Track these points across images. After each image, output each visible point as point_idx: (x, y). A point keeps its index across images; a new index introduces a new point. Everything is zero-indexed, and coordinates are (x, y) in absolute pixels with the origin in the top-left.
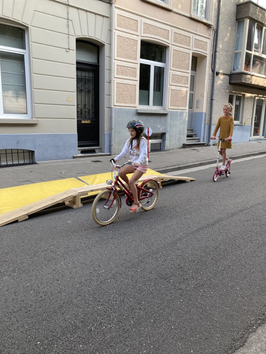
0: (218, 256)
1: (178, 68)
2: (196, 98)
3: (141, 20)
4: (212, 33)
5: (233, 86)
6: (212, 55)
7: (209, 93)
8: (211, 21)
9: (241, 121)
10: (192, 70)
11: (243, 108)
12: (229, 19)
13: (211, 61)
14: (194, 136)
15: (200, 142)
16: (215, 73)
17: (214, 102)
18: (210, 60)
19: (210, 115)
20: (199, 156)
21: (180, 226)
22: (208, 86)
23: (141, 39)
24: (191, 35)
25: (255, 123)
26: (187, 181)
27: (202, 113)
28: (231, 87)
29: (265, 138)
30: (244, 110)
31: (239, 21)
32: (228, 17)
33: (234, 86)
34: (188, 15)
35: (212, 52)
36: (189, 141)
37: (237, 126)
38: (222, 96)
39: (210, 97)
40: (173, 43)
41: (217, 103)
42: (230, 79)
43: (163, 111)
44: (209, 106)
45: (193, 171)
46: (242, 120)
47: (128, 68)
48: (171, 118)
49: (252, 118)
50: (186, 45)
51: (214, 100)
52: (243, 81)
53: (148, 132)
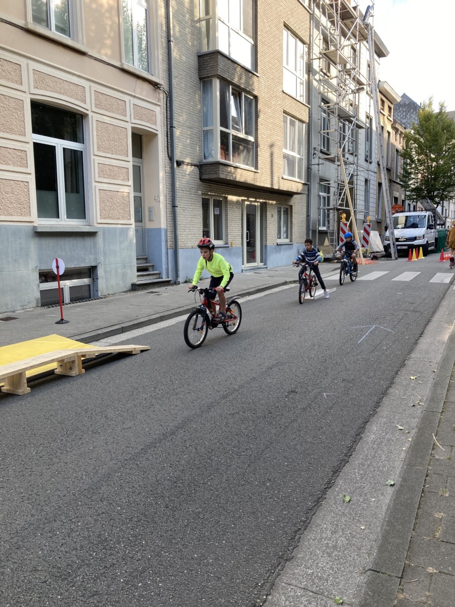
0: (178, 498)
1: (109, 153)
2: (146, 205)
3: (28, 64)
4: (162, 96)
5: (207, 184)
6: (166, 132)
7: (167, 195)
8: (159, 77)
9: (226, 241)
10: (133, 156)
11: (227, 220)
12: (188, 77)
13: (166, 143)
14: (150, 269)
15: (162, 278)
16: (174, 163)
17: (178, 211)
18: (163, 141)
19: (173, 233)
20: (160, 304)
21: (110, 447)
22: (165, 183)
23: (31, 98)
24: (126, 98)
25: (247, 242)
26: (134, 353)
27: (160, 229)
28: (205, 186)
29: (264, 265)
30: (228, 223)
31: (204, 81)
32: (185, 73)
33: (209, 184)
34: (117, 64)
35: (166, 127)
36: (142, 278)
37: (220, 249)
38: (190, 200)
39: (171, 203)
40: (94, 109)
41: (183, 211)
42: (201, 173)
43: (88, 227)
44: (171, 218)
45: (147, 331)
46: (227, 239)
47: (9, 150)
48: (104, 239)
49: (242, 235)
50: (119, 114)
51: (177, 207)
52: (222, 176)
53: (58, 267)
